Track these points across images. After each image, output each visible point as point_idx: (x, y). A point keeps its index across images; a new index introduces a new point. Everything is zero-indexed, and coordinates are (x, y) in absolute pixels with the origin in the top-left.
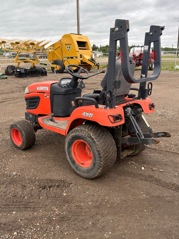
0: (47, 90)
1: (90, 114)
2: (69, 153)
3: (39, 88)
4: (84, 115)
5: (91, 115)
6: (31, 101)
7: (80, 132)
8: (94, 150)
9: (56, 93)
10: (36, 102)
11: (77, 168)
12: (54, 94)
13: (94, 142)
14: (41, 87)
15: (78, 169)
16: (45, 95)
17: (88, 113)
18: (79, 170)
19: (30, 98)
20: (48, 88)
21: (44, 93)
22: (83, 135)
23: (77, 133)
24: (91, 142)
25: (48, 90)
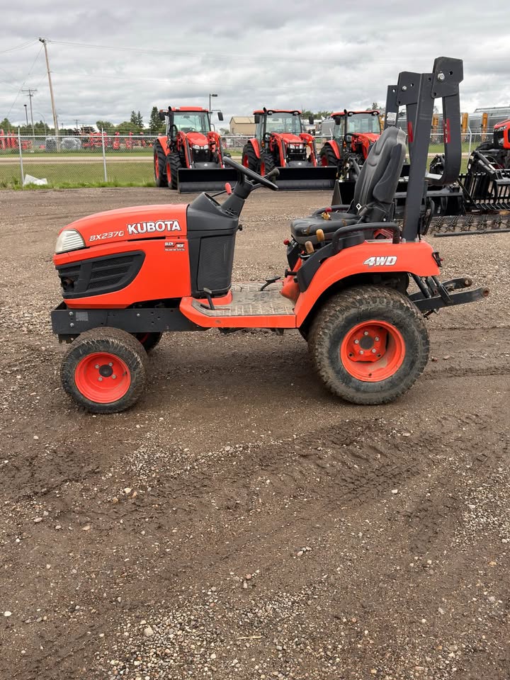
0: (174, 228)
1: (390, 258)
2: (334, 361)
3: (136, 228)
4: (371, 264)
5: (392, 259)
6: (96, 269)
7: (371, 303)
8: (414, 332)
9: (211, 233)
10: (125, 269)
11: (358, 390)
12: (203, 238)
13: (412, 314)
14: (148, 224)
15: (362, 388)
16: (166, 244)
17: (382, 258)
18: (365, 392)
19: (94, 263)
20: (176, 223)
21: (164, 238)
22: (381, 306)
23: (363, 308)
24: (405, 316)
25: (178, 228)
